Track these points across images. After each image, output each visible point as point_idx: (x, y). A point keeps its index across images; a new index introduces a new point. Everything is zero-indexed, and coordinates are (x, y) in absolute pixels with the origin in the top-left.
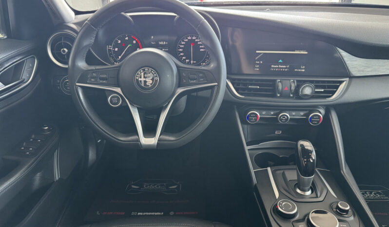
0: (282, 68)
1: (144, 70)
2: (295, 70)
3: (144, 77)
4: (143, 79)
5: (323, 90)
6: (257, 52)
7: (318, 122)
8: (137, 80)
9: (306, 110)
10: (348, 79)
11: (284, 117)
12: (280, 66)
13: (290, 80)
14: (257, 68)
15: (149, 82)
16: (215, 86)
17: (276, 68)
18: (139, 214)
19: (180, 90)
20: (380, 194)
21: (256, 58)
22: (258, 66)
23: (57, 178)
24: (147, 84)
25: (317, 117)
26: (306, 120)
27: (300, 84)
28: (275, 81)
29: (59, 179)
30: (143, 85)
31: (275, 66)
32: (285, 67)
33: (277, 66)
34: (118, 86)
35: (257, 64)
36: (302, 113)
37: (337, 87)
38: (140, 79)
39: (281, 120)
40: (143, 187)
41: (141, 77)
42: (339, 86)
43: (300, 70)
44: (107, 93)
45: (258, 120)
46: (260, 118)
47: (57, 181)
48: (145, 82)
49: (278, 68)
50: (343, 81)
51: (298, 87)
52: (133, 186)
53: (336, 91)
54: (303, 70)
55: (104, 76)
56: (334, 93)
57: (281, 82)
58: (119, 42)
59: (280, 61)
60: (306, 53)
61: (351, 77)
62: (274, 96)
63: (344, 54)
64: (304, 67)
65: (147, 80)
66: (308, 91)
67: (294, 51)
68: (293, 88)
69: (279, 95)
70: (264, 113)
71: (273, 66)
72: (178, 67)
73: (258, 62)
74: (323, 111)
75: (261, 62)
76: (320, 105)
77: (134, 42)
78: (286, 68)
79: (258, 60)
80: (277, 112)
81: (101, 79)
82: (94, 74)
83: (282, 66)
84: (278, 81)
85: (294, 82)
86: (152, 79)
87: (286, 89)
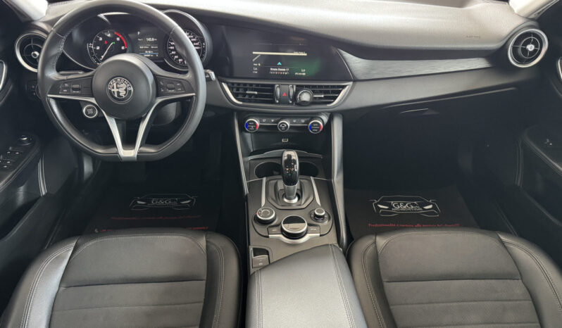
1: (116, 80)
2: (296, 74)
3: (117, 88)
4: (115, 90)
5: (323, 96)
6: (254, 53)
7: (319, 129)
8: (110, 91)
9: (307, 117)
10: (351, 83)
11: (284, 126)
12: (279, 69)
13: (288, 85)
14: (256, 71)
15: (123, 93)
16: (192, 96)
19: (159, 100)
20: (414, 205)
21: (254, 60)
22: (256, 69)
23: (44, 193)
24: (121, 94)
25: (317, 125)
26: (307, 127)
27: (299, 88)
28: (273, 86)
29: (46, 194)
30: (116, 96)
31: (274, 70)
32: (284, 70)
33: (276, 70)
34: (92, 96)
35: (255, 67)
36: (303, 121)
37: (339, 92)
38: (113, 90)
39: (281, 128)
40: (150, 203)
41: (113, 88)
42: (341, 91)
43: (300, 74)
44: (81, 104)
45: (257, 128)
46: (260, 126)
47: (44, 196)
48: (118, 93)
49: (278, 71)
50: (345, 86)
51: (295, 94)
52: (139, 202)
53: (337, 97)
54: (304, 74)
55: (77, 86)
56: (335, 98)
57: (279, 87)
58: (101, 39)
59: (279, 64)
60: (306, 54)
61: (355, 80)
62: (273, 102)
63: (348, 56)
64: (304, 70)
65: (120, 90)
66: (306, 97)
67: (293, 53)
68: (291, 94)
69: (277, 101)
70: (264, 120)
71: (271, 69)
72: (155, 75)
73: (256, 65)
74: (325, 119)
75: (259, 65)
76: (323, 112)
77: (118, 39)
78: (286, 71)
79: (256, 62)
80: (277, 119)
81: (74, 89)
82: (66, 85)
83: (281, 70)
84: (276, 86)
85: (293, 87)
86: (126, 90)
87: (284, 95)
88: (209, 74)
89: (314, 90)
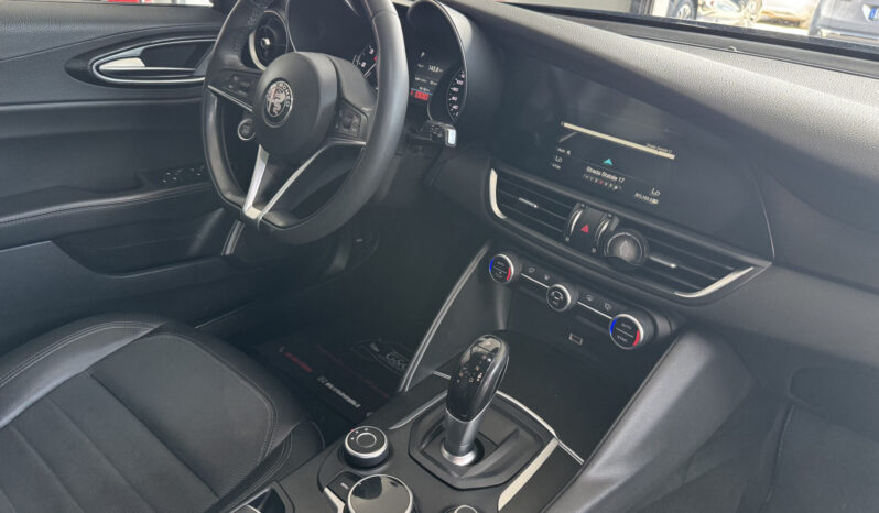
0: (609, 181)
1: (279, 85)
2: (637, 195)
3: (274, 97)
4: (271, 100)
5: (673, 266)
6: (566, 125)
7: (632, 341)
9: (620, 302)
10: (766, 264)
11: (558, 295)
12: (604, 175)
13: (604, 212)
14: (556, 163)
15: (277, 108)
17: (595, 176)
18: (328, 384)
19: (329, 142)
21: (562, 140)
22: (560, 160)
23: (229, 252)
24: (274, 109)
25: (629, 328)
26: (609, 321)
27: (625, 225)
30: (268, 110)
31: (594, 172)
32: (615, 178)
33: (599, 173)
35: (561, 155)
36: (608, 306)
38: (268, 100)
39: (552, 299)
40: (384, 355)
41: (270, 96)
43: (646, 198)
44: (242, 115)
45: (511, 279)
47: (225, 257)
48: (273, 105)
49: (600, 177)
50: (747, 265)
51: (609, 237)
54: (655, 201)
55: (247, 85)
56: (704, 283)
57: (583, 208)
59: (608, 161)
60: (672, 157)
61: (783, 262)
62: (559, 238)
64: (658, 193)
65: (276, 102)
66: (625, 251)
67: (644, 144)
68: (600, 232)
69: (567, 239)
70: (531, 270)
71: (589, 169)
72: (341, 98)
73: (563, 151)
75: (569, 152)
78: (616, 183)
79: (563, 145)
81: (243, 89)
82: (236, 79)
83: (609, 176)
84: (579, 205)
85: (612, 219)
86: (282, 104)
87: (585, 229)
88: (443, 132)
89: (653, 241)
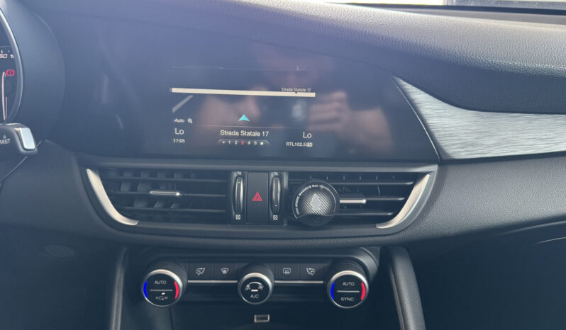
0: (251, 138)
5: (364, 201)
6: (175, 90)
7: (358, 297)
10: (434, 168)
11: (256, 286)
12: (244, 133)
13: (268, 172)
14: (180, 137)
17: (234, 138)
21: (174, 109)
22: (182, 132)
25: (352, 284)
26: (323, 287)
27: (298, 180)
28: (227, 174)
32: (258, 134)
33: (237, 134)
35: (179, 126)
36: (311, 271)
37: (407, 192)
39: (248, 294)
42: (410, 189)
45: (179, 295)
46: (188, 288)
49: (240, 137)
50: (423, 175)
51: (288, 195)
53: (402, 204)
56: (397, 207)
57: (243, 177)
61: (446, 163)
62: (227, 219)
63: (420, 97)
68: (276, 195)
69: (238, 217)
70: (200, 271)
73: (181, 121)
75: (190, 120)
79: (180, 114)
80: (238, 266)
83: (250, 134)
84: (235, 175)
85: (280, 177)
87: (257, 198)
88: (10, 135)
89: (341, 185)
